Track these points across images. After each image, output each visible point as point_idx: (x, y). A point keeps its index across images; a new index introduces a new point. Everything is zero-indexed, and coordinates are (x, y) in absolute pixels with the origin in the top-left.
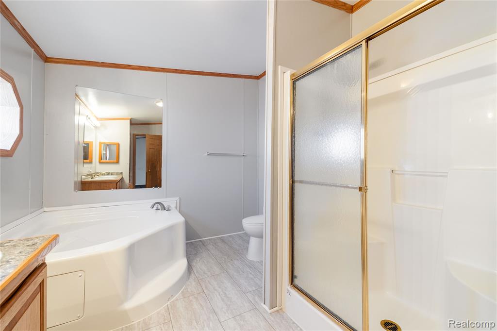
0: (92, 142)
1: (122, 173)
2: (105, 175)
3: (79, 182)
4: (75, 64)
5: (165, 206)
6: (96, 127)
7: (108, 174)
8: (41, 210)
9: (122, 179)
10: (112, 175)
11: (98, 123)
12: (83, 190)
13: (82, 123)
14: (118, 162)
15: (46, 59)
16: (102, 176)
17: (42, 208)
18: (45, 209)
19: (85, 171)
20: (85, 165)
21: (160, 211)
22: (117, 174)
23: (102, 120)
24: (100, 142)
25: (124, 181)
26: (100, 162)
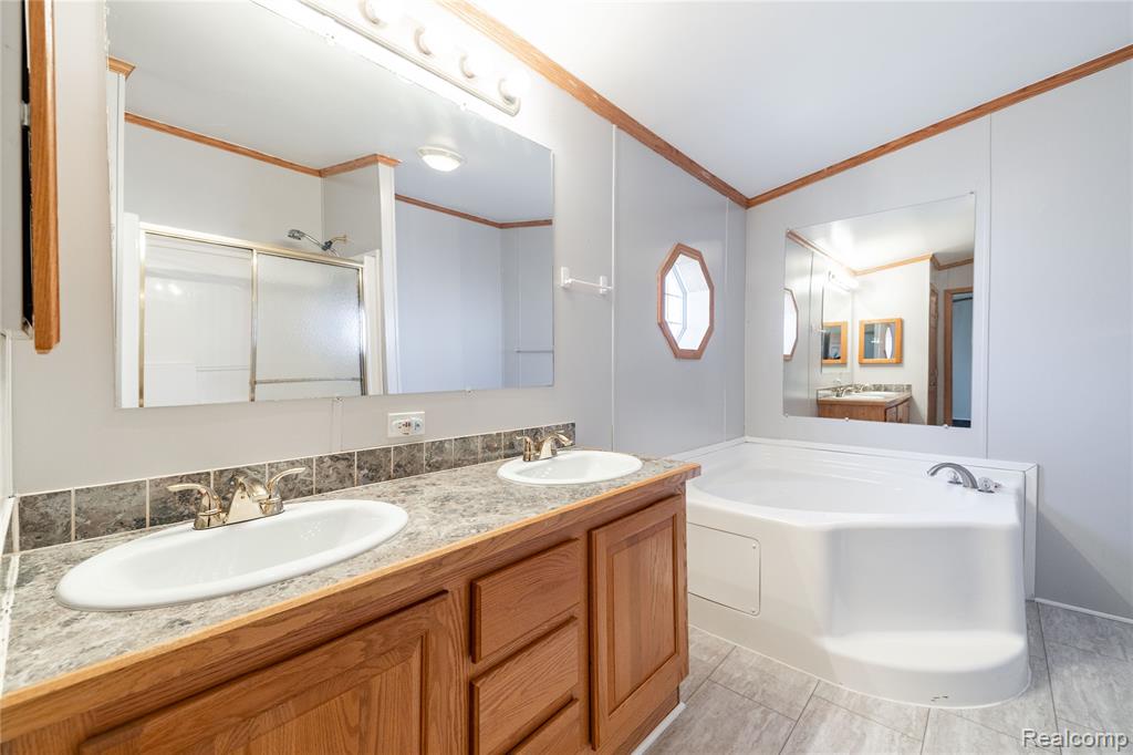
0: (846, 323)
1: (909, 387)
2: (870, 390)
3: (811, 400)
4: (785, 192)
5: (977, 479)
6: (853, 292)
7: (877, 388)
8: (739, 440)
9: (909, 400)
10: (886, 390)
11: (854, 283)
12: (820, 416)
13: (816, 290)
14: (899, 362)
15: (747, 204)
16: (866, 393)
17: (743, 435)
18: (747, 438)
19: (827, 380)
20: (825, 370)
21: (960, 487)
22: (898, 389)
23: (865, 272)
24: (861, 322)
25: (914, 403)
26: (861, 364)
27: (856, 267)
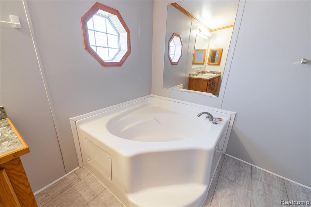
0: (206, 50)
1: (220, 72)
6: (209, 38)
7: (211, 72)
10: (214, 73)
11: (209, 34)
13: (193, 36)
14: (219, 64)
18: (152, 95)
22: (217, 73)
23: (215, 30)
24: (210, 49)
25: (221, 78)
26: (208, 64)
27: (212, 28)
